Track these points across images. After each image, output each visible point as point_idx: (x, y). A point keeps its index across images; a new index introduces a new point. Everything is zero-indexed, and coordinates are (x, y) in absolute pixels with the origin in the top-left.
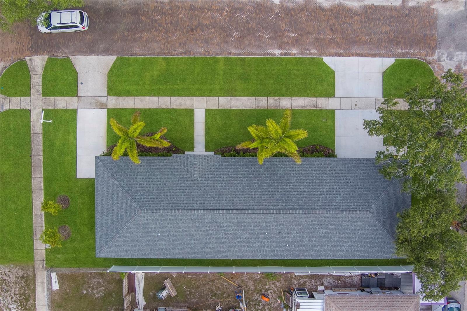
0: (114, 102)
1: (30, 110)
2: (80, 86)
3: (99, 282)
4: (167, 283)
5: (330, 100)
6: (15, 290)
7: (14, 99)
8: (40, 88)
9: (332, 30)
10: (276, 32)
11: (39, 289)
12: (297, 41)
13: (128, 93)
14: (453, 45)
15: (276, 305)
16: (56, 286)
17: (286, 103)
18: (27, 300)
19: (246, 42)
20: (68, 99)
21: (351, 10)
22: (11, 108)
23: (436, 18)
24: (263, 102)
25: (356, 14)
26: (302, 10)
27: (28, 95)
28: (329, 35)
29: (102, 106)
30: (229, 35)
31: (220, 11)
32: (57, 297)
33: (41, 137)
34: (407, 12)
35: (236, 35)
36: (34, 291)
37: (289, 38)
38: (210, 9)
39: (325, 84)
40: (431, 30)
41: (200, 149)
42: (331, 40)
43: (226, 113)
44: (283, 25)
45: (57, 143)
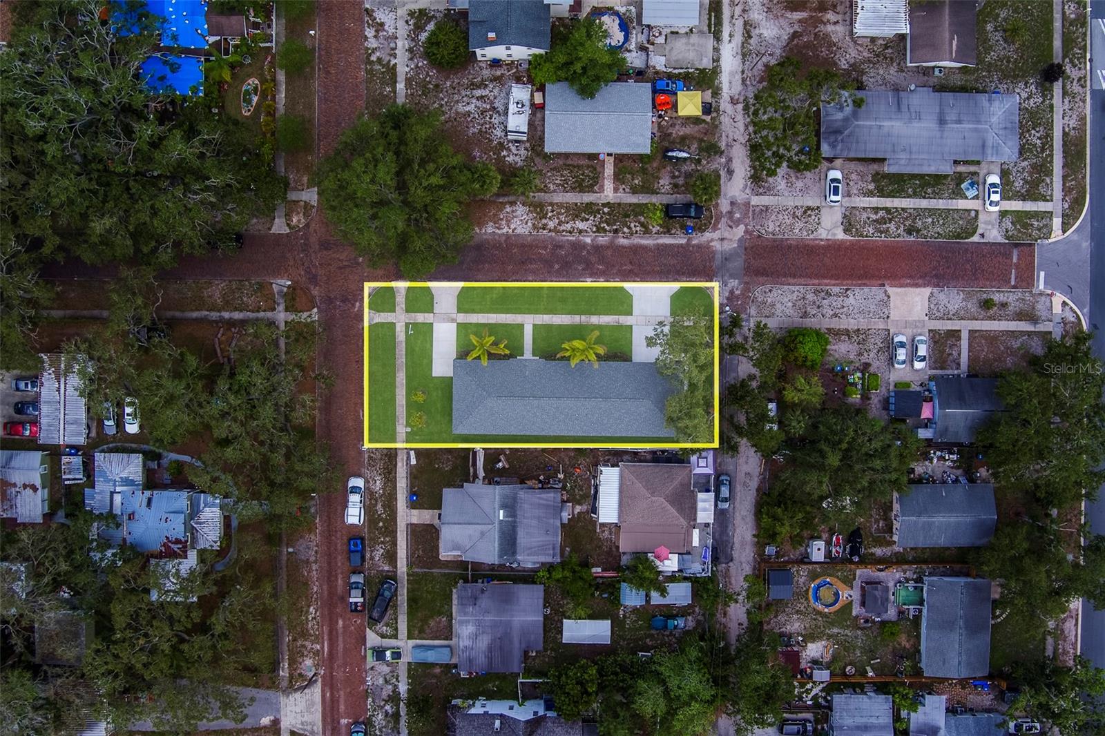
0: (462, 318)
1: (395, 324)
2: (435, 305)
3: (448, 458)
4: (502, 457)
5: (629, 317)
6: (380, 465)
7: (382, 314)
8: (404, 306)
9: (631, 263)
10: (588, 265)
11: (399, 464)
12: (604, 272)
13: (473, 311)
14: (728, 274)
15: (586, 476)
16: (413, 462)
17: (594, 320)
18: (390, 473)
19: (565, 273)
20: (426, 315)
21: (646, 247)
22: (380, 321)
23: (714, 253)
24: (578, 319)
25: (650, 250)
26: (608, 247)
27: (394, 311)
28: (629, 267)
29: (453, 320)
30: (552, 267)
31: (545, 248)
32: (414, 470)
33: (404, 344)
34: (691, 248)
35: (557, 267)
36: (396, 466)
37: (598, 269)
38: (537, 247)
39: (625, 305)
40: (710, 262)
41: (528, 355)
42: (630, 271)
43: (548, 327)
44: (593, 259)
45: (417, 349)
